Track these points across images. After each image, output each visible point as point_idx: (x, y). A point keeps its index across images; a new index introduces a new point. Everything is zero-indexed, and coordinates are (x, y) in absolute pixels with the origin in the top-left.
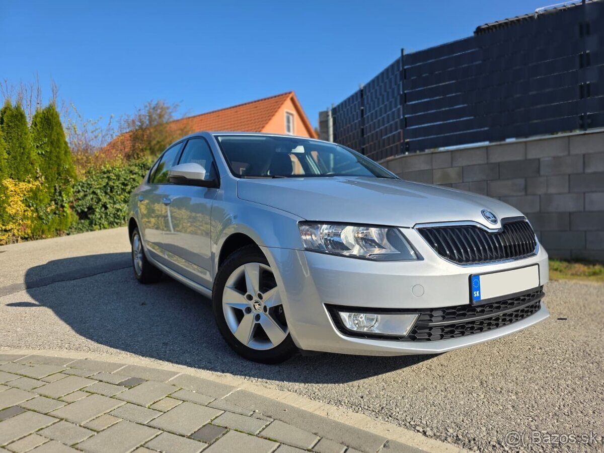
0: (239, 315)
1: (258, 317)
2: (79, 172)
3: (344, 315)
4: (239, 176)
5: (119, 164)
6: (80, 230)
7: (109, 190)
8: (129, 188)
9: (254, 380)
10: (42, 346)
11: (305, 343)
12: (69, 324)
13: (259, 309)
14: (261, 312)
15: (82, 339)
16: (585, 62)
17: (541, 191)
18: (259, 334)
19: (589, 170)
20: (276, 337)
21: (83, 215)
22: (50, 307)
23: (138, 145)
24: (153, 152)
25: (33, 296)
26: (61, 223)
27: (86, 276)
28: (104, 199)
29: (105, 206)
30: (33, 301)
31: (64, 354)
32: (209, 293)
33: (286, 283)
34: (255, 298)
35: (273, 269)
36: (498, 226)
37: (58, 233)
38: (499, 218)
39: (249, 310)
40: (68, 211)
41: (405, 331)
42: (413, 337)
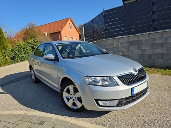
0: (68, 99)
1: (74, 100)
2: (9, 46)
3: (99, 102)
4: (64, 58)
5: (21, 43)
6: (12, 63)
7: (19, 51)
8: (25, 50)
9: (75, 118)
10: (11, 110)
11: (88, 108)
12: (17, 100)
13: (74, 98)
14: (75, 99)
15: (22, 106)
16: (154, 12)
17: (143, 48)
18: (74, 104)
19: (155, 43)
20: (79, 105)
21: (12, 59)
22: (9, 94)
23: (27, 36)
24: (31, 38)
25: (3, 90)
26: (5, 62)
27: (17, 81)
28: (18, 54)
29: (18, 56)
30: (4, 92)
31: (18, 113)
32: (59, 91)
33: (82, 91)
34: (73, 95)
35: (77, 87)
36: (137, 73)
37: (5, 65)
38: (137, 70)
39: (71, 98)
40: (7, 58)
41: (115, 105)
42: (117, 106)
